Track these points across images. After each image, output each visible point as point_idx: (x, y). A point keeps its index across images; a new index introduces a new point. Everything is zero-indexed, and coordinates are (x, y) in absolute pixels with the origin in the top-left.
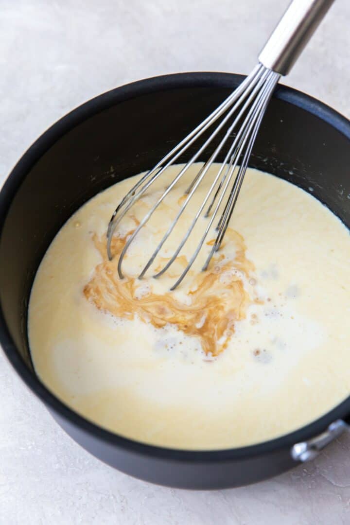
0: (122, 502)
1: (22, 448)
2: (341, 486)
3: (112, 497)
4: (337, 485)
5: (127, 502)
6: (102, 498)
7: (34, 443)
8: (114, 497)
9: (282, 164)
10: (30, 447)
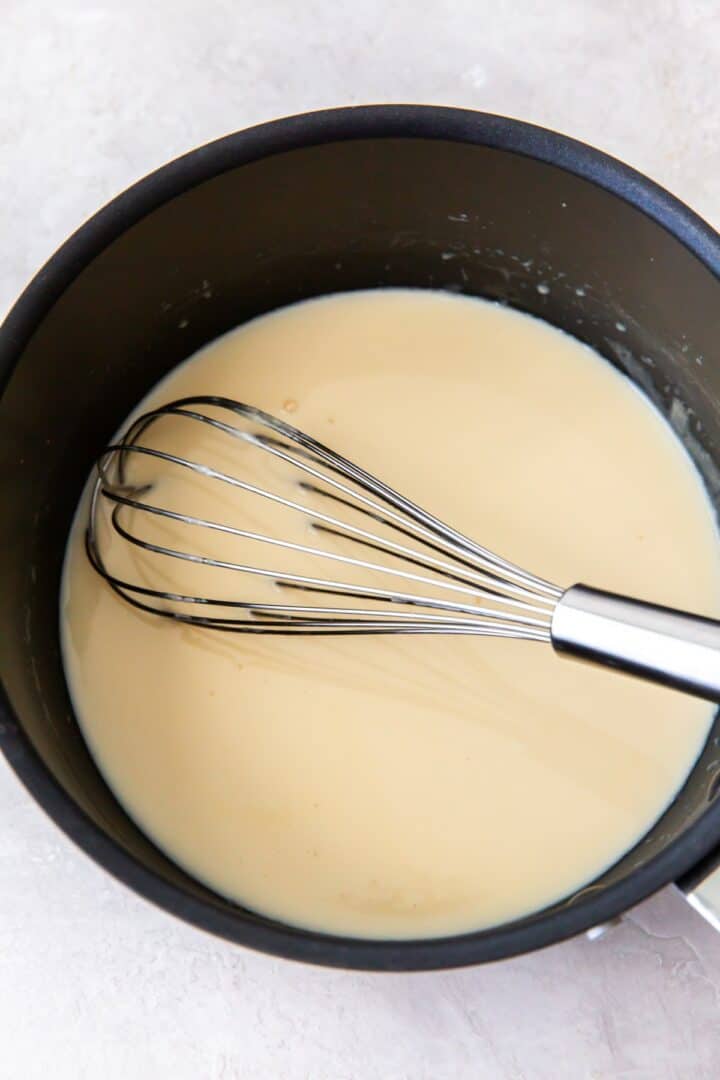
0: (234, 967)
1: (35, 859)
2: (663, 936)
3: (214, 958)
4: (655, 934)
5: (244, 969)
6: (195, 959)
7: (58, 849)
8: (220, 957)
9: (561, 275)
10: (52, 857)
